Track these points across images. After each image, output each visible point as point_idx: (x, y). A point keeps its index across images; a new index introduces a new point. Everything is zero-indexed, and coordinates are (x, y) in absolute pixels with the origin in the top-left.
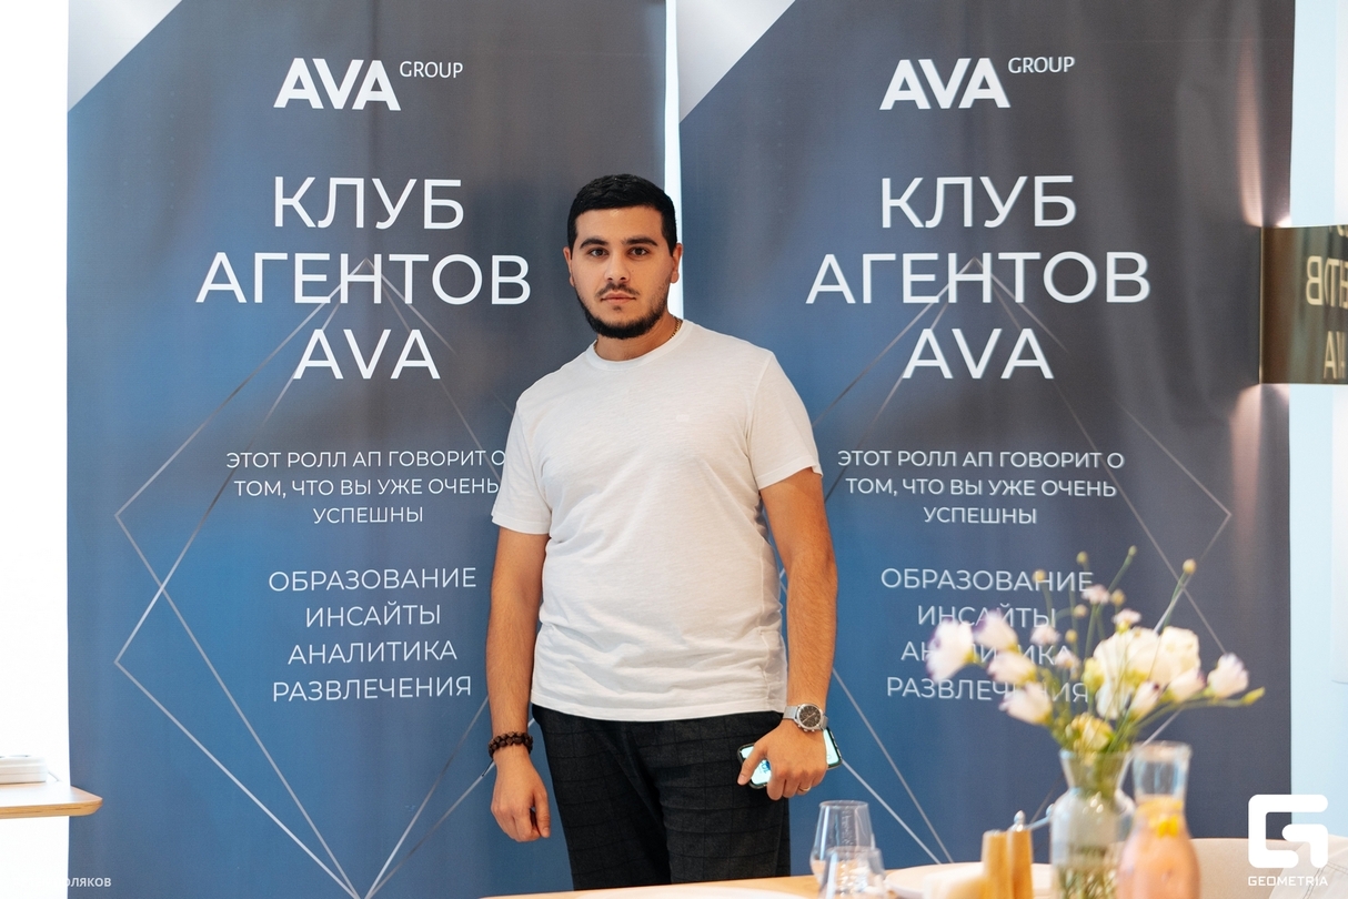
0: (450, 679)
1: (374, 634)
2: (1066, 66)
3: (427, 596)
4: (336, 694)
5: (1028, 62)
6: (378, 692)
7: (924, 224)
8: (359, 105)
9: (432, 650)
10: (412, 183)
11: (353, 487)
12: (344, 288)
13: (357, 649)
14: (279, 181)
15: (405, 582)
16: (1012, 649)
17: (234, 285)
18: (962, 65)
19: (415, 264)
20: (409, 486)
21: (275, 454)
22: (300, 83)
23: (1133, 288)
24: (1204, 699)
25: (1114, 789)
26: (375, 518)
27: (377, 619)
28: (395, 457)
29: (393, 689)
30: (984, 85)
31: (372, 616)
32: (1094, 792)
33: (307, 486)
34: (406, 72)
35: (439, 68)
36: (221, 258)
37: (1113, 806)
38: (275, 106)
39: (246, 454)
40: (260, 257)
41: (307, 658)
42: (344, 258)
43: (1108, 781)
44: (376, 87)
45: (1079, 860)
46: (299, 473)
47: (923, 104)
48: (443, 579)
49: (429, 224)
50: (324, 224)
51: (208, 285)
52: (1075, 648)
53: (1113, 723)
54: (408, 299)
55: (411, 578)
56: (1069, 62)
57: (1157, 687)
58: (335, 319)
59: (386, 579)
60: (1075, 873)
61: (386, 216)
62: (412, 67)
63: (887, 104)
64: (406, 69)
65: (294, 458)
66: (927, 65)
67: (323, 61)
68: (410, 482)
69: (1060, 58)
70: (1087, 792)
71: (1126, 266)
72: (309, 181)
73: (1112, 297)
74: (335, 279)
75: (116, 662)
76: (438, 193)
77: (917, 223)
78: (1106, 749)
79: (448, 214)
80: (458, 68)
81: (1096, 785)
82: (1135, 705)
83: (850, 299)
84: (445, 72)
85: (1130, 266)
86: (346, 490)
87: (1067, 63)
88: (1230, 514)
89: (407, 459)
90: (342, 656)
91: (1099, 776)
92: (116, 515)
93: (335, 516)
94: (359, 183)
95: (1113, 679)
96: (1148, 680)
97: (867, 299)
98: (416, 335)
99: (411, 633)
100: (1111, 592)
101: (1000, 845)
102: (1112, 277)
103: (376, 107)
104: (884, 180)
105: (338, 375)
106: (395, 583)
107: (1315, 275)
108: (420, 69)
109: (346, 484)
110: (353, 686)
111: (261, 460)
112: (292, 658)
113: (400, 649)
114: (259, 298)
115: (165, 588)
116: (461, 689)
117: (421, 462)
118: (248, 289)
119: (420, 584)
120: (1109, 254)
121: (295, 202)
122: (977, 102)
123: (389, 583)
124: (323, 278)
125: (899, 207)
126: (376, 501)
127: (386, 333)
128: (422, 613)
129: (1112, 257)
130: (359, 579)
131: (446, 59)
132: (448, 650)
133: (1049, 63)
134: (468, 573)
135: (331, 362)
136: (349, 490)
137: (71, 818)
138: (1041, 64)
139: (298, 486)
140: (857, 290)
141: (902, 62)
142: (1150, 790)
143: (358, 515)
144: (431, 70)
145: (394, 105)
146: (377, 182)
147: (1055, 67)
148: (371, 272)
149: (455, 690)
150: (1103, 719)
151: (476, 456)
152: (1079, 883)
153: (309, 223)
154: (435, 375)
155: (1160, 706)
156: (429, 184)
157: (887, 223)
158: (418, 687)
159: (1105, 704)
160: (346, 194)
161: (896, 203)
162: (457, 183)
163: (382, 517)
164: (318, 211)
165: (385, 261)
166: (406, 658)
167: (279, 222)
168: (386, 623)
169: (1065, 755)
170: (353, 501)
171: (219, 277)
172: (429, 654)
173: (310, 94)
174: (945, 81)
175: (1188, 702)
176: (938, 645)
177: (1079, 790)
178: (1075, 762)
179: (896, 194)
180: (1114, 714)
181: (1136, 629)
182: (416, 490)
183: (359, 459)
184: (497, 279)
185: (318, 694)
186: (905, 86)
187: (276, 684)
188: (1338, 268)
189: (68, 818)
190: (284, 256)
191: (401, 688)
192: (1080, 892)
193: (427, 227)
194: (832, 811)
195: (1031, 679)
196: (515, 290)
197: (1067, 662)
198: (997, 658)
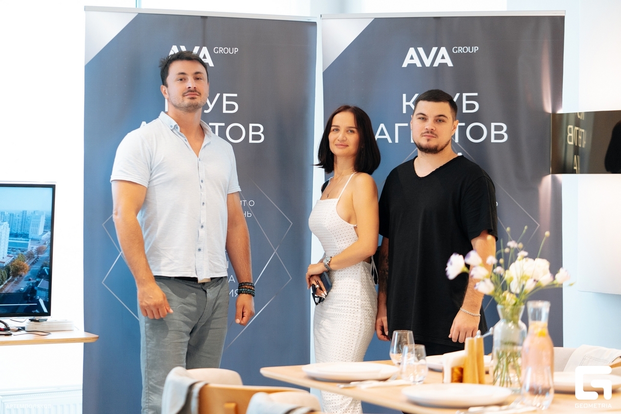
0: (232, 290)
2: (475, 50)
5: (460, 49)
10: (218, 95)
16: (480, 265)
18: (434, 49)
19: (219, 126)
23: (501, 137)
24: (554, 285)
25: (518, 320)
30: (443, 57)
32: (510, 321)
34: (216, 51)
35: (229, 50)
37: (518, 327)
43: (516, 317)
44: (204, 57)
45: (504, 347)
47: (419, 65)
49: (225, 111)
52: (503, 266)
53: (517, 295)
57: (535, 280)
60: (503, 352)
61: (207, 108)
62: (218, 50)
63: (405, 65)
66: (421, 50)
67: (184, 46)
69: (473, 47)
70: (508, 321)
71: (498, 128)
73: (493, 140)
75: (103, 283)
76: (228, 99)
78: (515, 304)
79: (232, 107)
80: (236, 50)
81: (511, 319)
82: (526, 288)
83: (390, 141)
84: (231, 52)
85: (500, 128)
87: (475, 49)
88: (539, 225)
91: (512, 315)
92: (103, 225)
95: (518, 278)
96: (532, 278)
97: (397, 141)
100: (518, 243)
101: (472, 343)
102: (493, 132)
104: (404, 95)
107: (571, 133)
108: (221, 50)
120: (492, 123)
122: (440, 64)
125: (410, 105)
129: (493, 125)
131: (232, 47)
132: (232, 279)
133: (468, 49)
137: (85, 344)
138: (465, 50)
140: (393, 138)
141: (411, 48)
142: (534, 319)
144: (226, 51)
145: (211, 64)
147: (471, 50)
149: (233, 295)
150: (513, 293)
152: (504, 356)
155: (536, 288)
156: (225, 95)
157: (404, 111)
159: (515, 287)
161: (408, 103)
162: (236, 95)
169: (499, 307)
174: (428, 56)
175: (547, 286)
176: (451, 264)
177: (505, 320)
178: (503, 310)
179: (408, 100)
180: (518, 291)
181: (527, 258)
184: (251, 133)
186: (412, 58)
188: (578, 131)
189: (83, 344)
192: (505, 360)
193: (224, 112)
194: (398, 334)
195: (487, 277)
196: (258, 137)
197: (500, 271)
198: (474, 269)
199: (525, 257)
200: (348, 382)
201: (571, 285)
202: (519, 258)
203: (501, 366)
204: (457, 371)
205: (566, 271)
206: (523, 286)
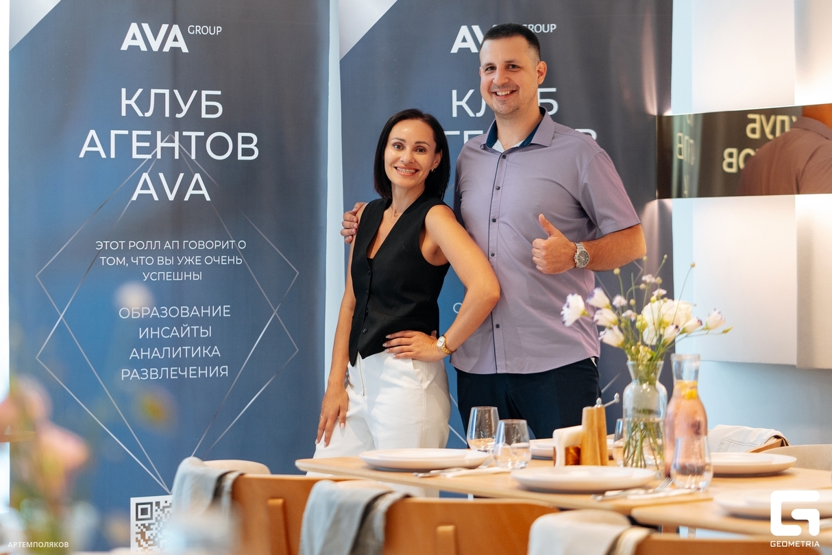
0: (217, 367)
1: (176, 342)
2: (552, 29)
3: (204, 321)
4: (155, 376)
6: (178, 374)
7: (475, 114)
8: (166, 49)
9: (207, 351)
10: (195, 92)
11: (164, 260)
12: (159, 150)
13: (167, 351)
14: (124, 90)
15: (192, 313)
16: (608, 307)
17: (100, 148)
19: (197, 137)
20: (194, 260)
21: (122, 242)
22: (135, 37)
25: (655, 381)
26: (176, 278)
27: (177, 334)
28: (187, 244)
29: (186, 373)
31: (175, 332)
32: (645, 382)
33: (140, 260)
34: (191, 31)
35: (209, 29)
36: (92, 133)
37: (656, 390)
38: (122, 49)
39: (106, 242)
40: (113, 133)
41: (140, 355)
42: (159, 133)
43: (652, 376)
44: (175, 39)
45: (636, 417)
46: (135, 252)
47: (473, 49)
48: (213, 312)
49: (204, 115)
50: (148, 114)
51: (86, 148)
54: (193, 157)
55: (195, 312)
56: (553, 27)
57: (677, 327)
58: (154, 168)
59: (182, 312)
61: (180, 111)
62: (194, 29)
63: (454, 50)
64: (192, 29)
65: (132, 244)
66: (476, 28)
67: (147, 24)
68: (195, 258)
69: (548, 25)
70: (642, 381)
72: (140, 91)
74: (154, 146)
75: (37, 358)
76: (209, 98)
77: (471, 114)
78: (651, 360)
79: (214, 110)
80: (219, 29)
81: (645, 379)
82: (665, 337)
84: (212, 32)
86: (160, 262)
87: (552, 27)
88: (642, 270)
89: (193, 245)
90: (158, 355)
91: (648, 373)
92: (36, 276)
93: (154, 276)
94: (167, 92)
95: (654, 324)
96: (673, 324)
98: (197, 176)
99: (196, 342)
101: (591, 414)
103: (175, 50)
104: (453, 91)
105: (156, 198)
106: (186, 314)
107: (680, 143)
108: (199, 30)
109: (160, 259)
110: (165, 371)
111: (114, 245)
112: (132, 355)
113: (190, 351)
114: (113, 155)
115: (63, 316)
116: (223, 373)
117: (201, 247)
118: (107, 151)
119: (200, 314)
121: (132, 102)
123: (184, 314)
124: (147, 144)
125: (461, 106)
126: (176, 268)
127: (181, 175)
128: (201, 331)
130: (168, 312)
131: (213, 24)
132: (216, 351)
133: (542, 27)
134: (226, 309)
135: (152, 191)
136: (162, 262)
138: (538, 29)
139: (135, 259)
141: (462, 27)
143: (167, 276)
144: (205, 30)
145: (185, 50)
146: (176, 92)
147: (546, 29)
148: (173, 142)
149: (220, 373)
151: (230, 243)
153: (140, 114)
154: (208, 199)
156: (204, 93)
157: (455, 114)
158: (200, 372)
159: (649, 336)
160: (160, 98)
161: (460, 103)
162: (219, 93)
163: (180, 278)
164: (145, 108)
165: (181, 135)
166: (193, 356)
167: (124, 113)
168: (182, 336)
169: (630, 363)
170: (164, 268)
171: (91, 144)
172: (206, 353)
173: (140, 42)
176: (568, 307)
177: (637, 381)
178: (636, 367)
179: (460, 98)
181: (666, 299)
182: (198, 262)
183: (167, 245)
184: (240, 146)
185: (145, 376)
186: (464, 40)
187: (123, 370)
190: (126, 132)
191: (191, 372)
192: (638, 434)
193: (203, 117)
194: (478, 411)
195: (615, 324)
196: (250, 153)
197: (631, 316)
198: (598, 312)
199: (663, 297)
200: (426, 470)
201: (725, 332)
202: (653, 298)
203: (634, 443)
204: (572, 451)
205: (719, 313)
206: (661, 336)
